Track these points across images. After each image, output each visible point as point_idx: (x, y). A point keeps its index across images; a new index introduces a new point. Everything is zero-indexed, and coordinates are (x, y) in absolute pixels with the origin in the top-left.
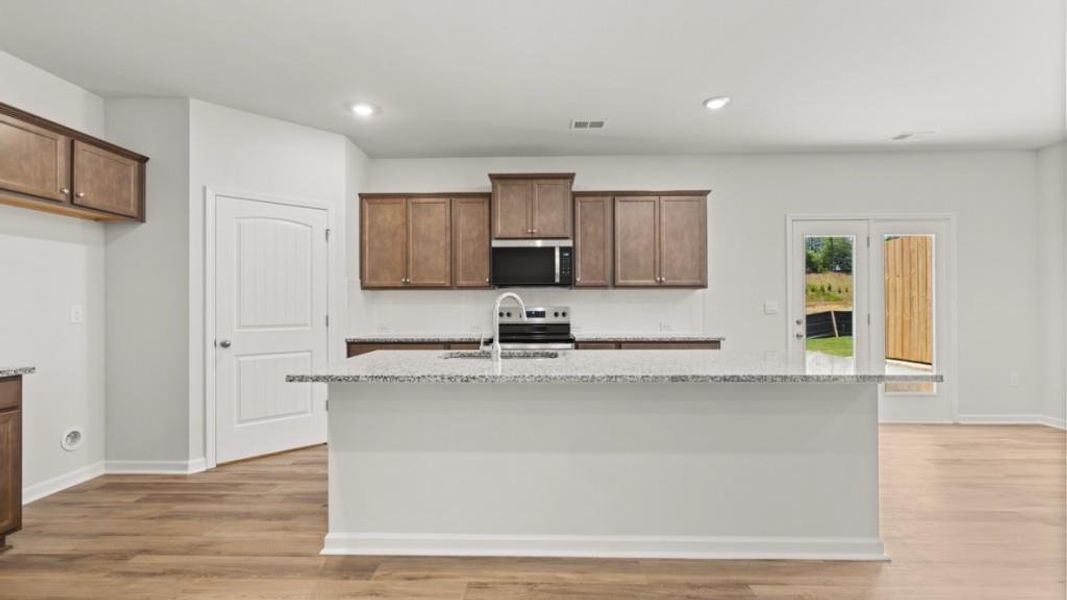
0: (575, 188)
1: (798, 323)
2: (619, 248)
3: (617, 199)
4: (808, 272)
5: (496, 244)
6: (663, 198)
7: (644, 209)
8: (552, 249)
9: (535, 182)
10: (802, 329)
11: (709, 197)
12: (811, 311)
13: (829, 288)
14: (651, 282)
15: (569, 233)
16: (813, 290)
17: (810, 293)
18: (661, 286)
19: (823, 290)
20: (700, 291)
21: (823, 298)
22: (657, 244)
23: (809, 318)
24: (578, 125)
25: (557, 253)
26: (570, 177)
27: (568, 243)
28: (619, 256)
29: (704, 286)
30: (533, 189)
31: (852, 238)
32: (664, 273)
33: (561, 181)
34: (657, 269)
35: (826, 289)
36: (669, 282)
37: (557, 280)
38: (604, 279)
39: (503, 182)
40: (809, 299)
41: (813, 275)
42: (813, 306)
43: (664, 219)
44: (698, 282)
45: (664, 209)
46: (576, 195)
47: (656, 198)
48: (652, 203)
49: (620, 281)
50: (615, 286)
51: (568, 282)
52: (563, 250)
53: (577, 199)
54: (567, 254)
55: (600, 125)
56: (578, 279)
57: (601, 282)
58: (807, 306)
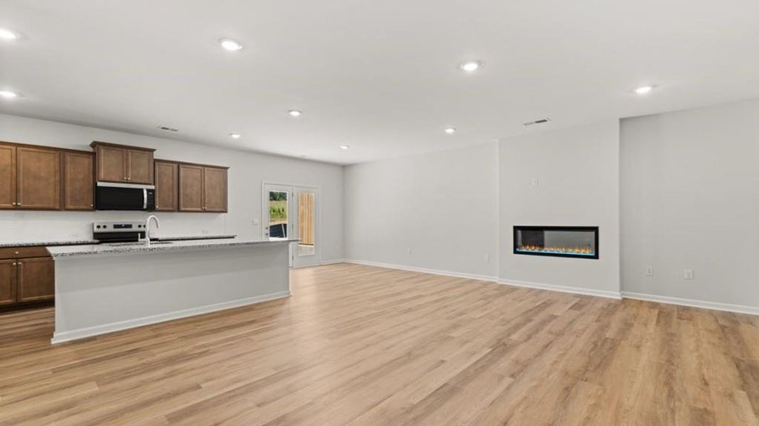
0: (155, 157)
1: (267, 228)
2: (181, 191)
3: (181, 166)
4: (271, 200)
5: (99, 184)
6: (206, 168)
7: (197, 173)
8: (142, 190)
9: (129, 151)
10: (268, 231)
11: (229, 170)
12: (273, 224)
13: (283, 210)
14: (199, 209)
15: (152, 182)
16: (274, 211)
17: (272, 213)
18: (205, 211)
19: (279, 210)
20: (223, 214)
21: (279, 216)
22: (203, 191)
23: (271, 227)
24: (163, 128)
25: (145, 192)
26: (152, 151)
27: (152, 187)
28: (181, 196)
29: (226, 212)
30: (127, 154)
31: (287, 192)
32: (206, 205)
33: (147, 152)
34: (203, 203)
35: (281, 210)
36: (209, 209)
37: (145, 207)
38: (173, 207)
39: (105, 147)
40: (272, 216)
41: (274, 202)
42: (273, 221)
43: (206, 178)
44: (223, 210)
45: (206, 174)
46: (156, 161)
47: (202, 168)
48: (199, 171)
49: (182, 209)
50: (179, 210)
51: (151, 208)
52: (148, 191)
53: (156, 163)
54: (151, 193)
55: (176, 130)
56: (157, 207)
57: (171, 208)
58: (271, 221)
